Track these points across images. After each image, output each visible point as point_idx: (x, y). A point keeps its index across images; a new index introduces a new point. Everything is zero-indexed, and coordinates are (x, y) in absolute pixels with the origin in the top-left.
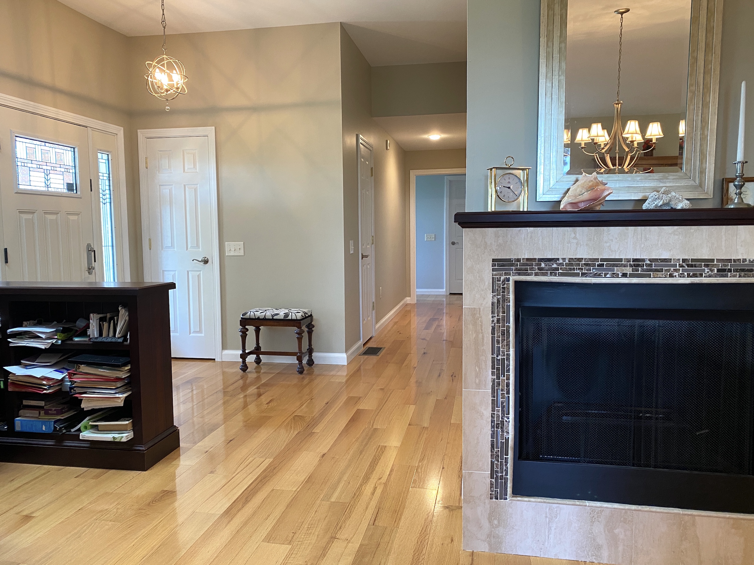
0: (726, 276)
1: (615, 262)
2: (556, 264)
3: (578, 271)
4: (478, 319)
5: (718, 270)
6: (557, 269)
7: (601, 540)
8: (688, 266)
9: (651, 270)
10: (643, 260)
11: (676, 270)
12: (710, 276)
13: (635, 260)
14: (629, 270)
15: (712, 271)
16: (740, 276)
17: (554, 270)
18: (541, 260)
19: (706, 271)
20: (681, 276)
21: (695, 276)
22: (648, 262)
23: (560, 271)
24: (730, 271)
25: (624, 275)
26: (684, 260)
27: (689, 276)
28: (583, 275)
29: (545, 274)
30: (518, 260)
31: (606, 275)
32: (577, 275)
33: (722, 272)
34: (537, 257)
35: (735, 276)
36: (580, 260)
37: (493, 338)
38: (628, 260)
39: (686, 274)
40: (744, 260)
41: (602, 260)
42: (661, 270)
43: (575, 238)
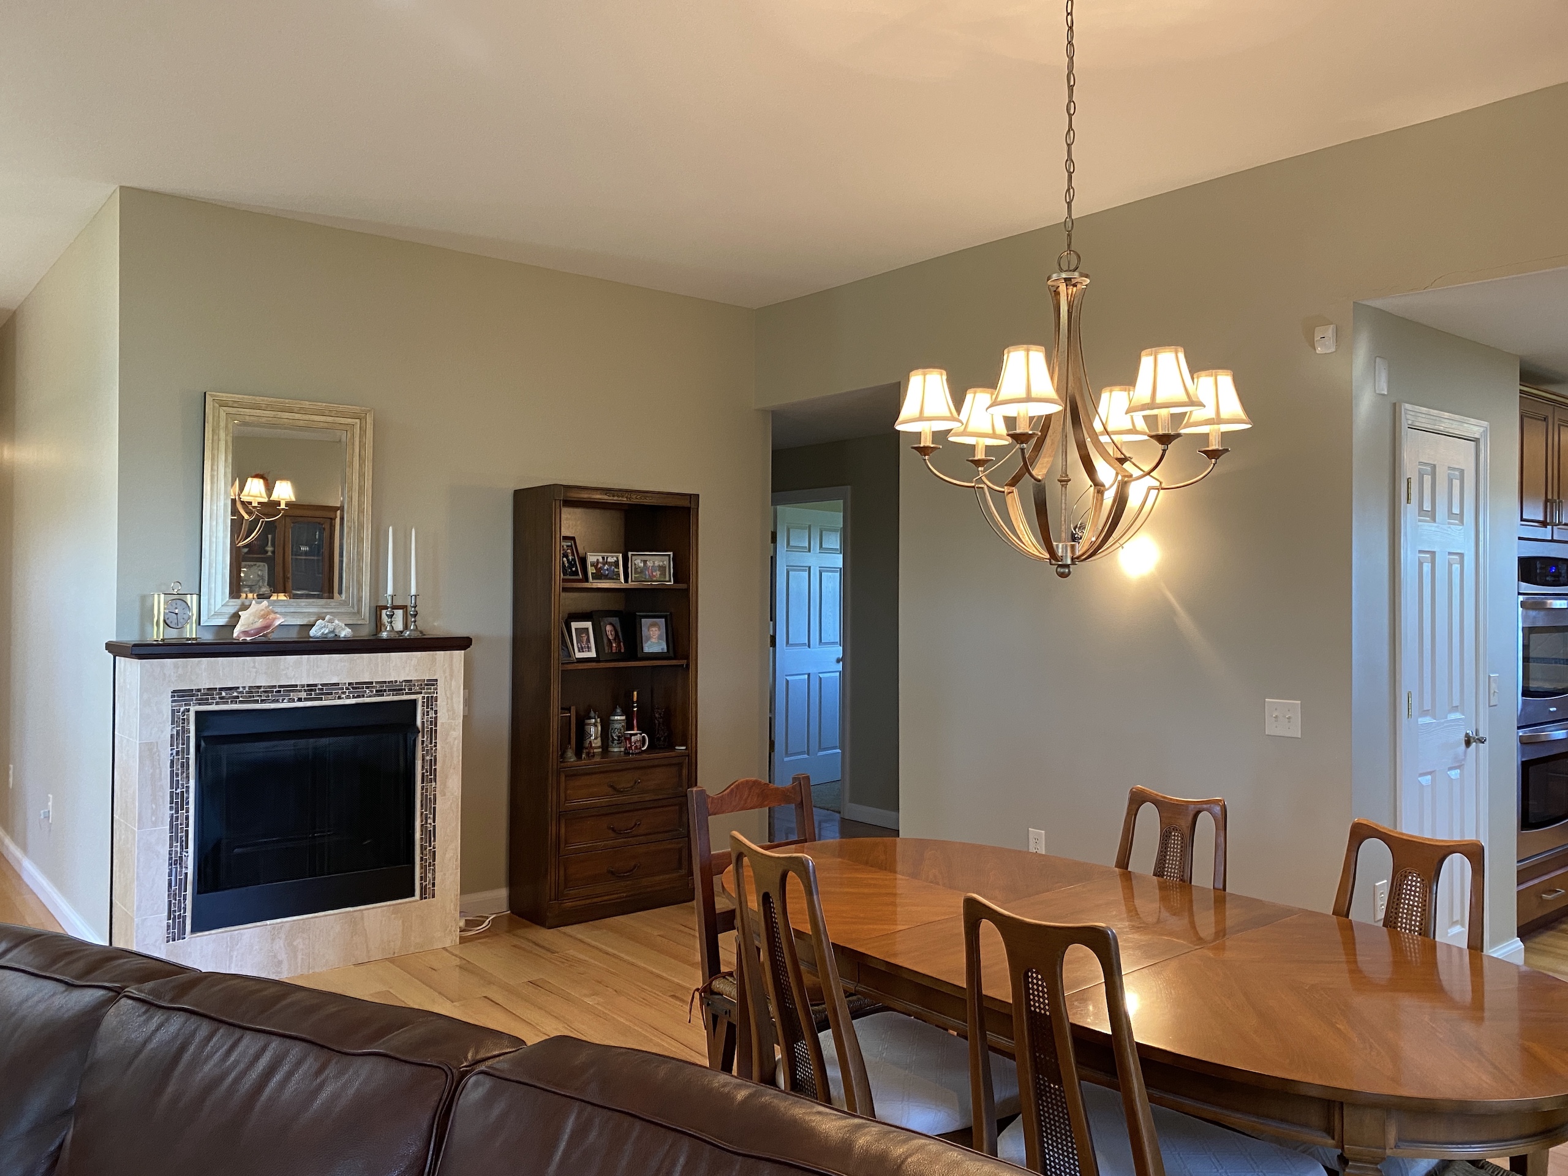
0: (383, 695)
1: (293, 688)
2: (237, 692)
3: (257, 698)
4: (155, 753)
5: (377, 691)
6: (238, 697)
7: (283, 956)
8: (353, 688)
9: (322, 694)
10: (316, 685)
11: (344, 693)
12: (370, 696)
13: (308, 685)
14: (303, 695)
15: (372, 691)
16: (393, 695)
17: (234, 700)
18: (221, 689)
20: (348, 697)
21: (358, 697)
22: (320, 687)
23: (241, 699)
24: (385, 691)
25: (300, 700)
26: (350, 684)
27: (354, 697)
28: (263, 701)
29: (227, 703)
30: (199, 690)
31: (283, 700)
32: (257, 702)
33: (380, 693)
34: (218, 686)
35: (389, 695)
36: (259, 687)
38: (303, 686)
40: (396, 682)
41: (280, 686)
42: (332, 694)
43: (254, 667)
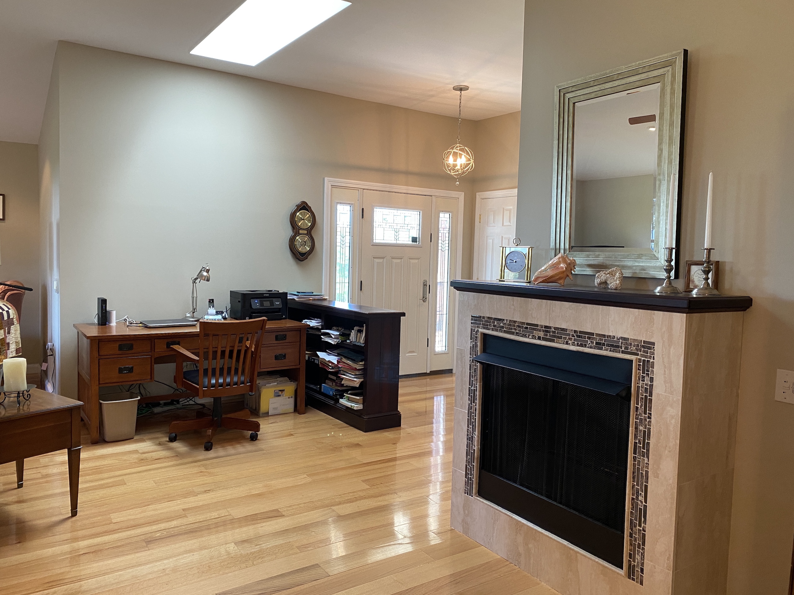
0: (601, 349)
2: (503, 323)
3: (514, 331)
4: (463, 357)
6: (503, 327)
7: (522, 550)
8: (577, 336)
11: (570, 339)
12: (591, 347)
13: (546, 327)
14: (542, 334)
15: (592, 343)
16: (610, 351)
17: (501, 329)
18: (495, 319)
19: (589, 342)
20: (573, 344)
21: (581, 345)
22: (553, 330)
23: (505, 329)
24: (604, 344)
25: (539, 338)
26: (575, 331)
27: (578, 345)
28: (517, 334)
29: (497, 330)
30: (484, 317)
31: (529, 335)
32: (512, 333)
33: (599, 345)
34: (493, 317)
35: (607, 350)
36: (515, 322)
37: (470, 372)
39: (576, 343)
40: (614, 337)
41: (528, 324)
42: (561, 338)
